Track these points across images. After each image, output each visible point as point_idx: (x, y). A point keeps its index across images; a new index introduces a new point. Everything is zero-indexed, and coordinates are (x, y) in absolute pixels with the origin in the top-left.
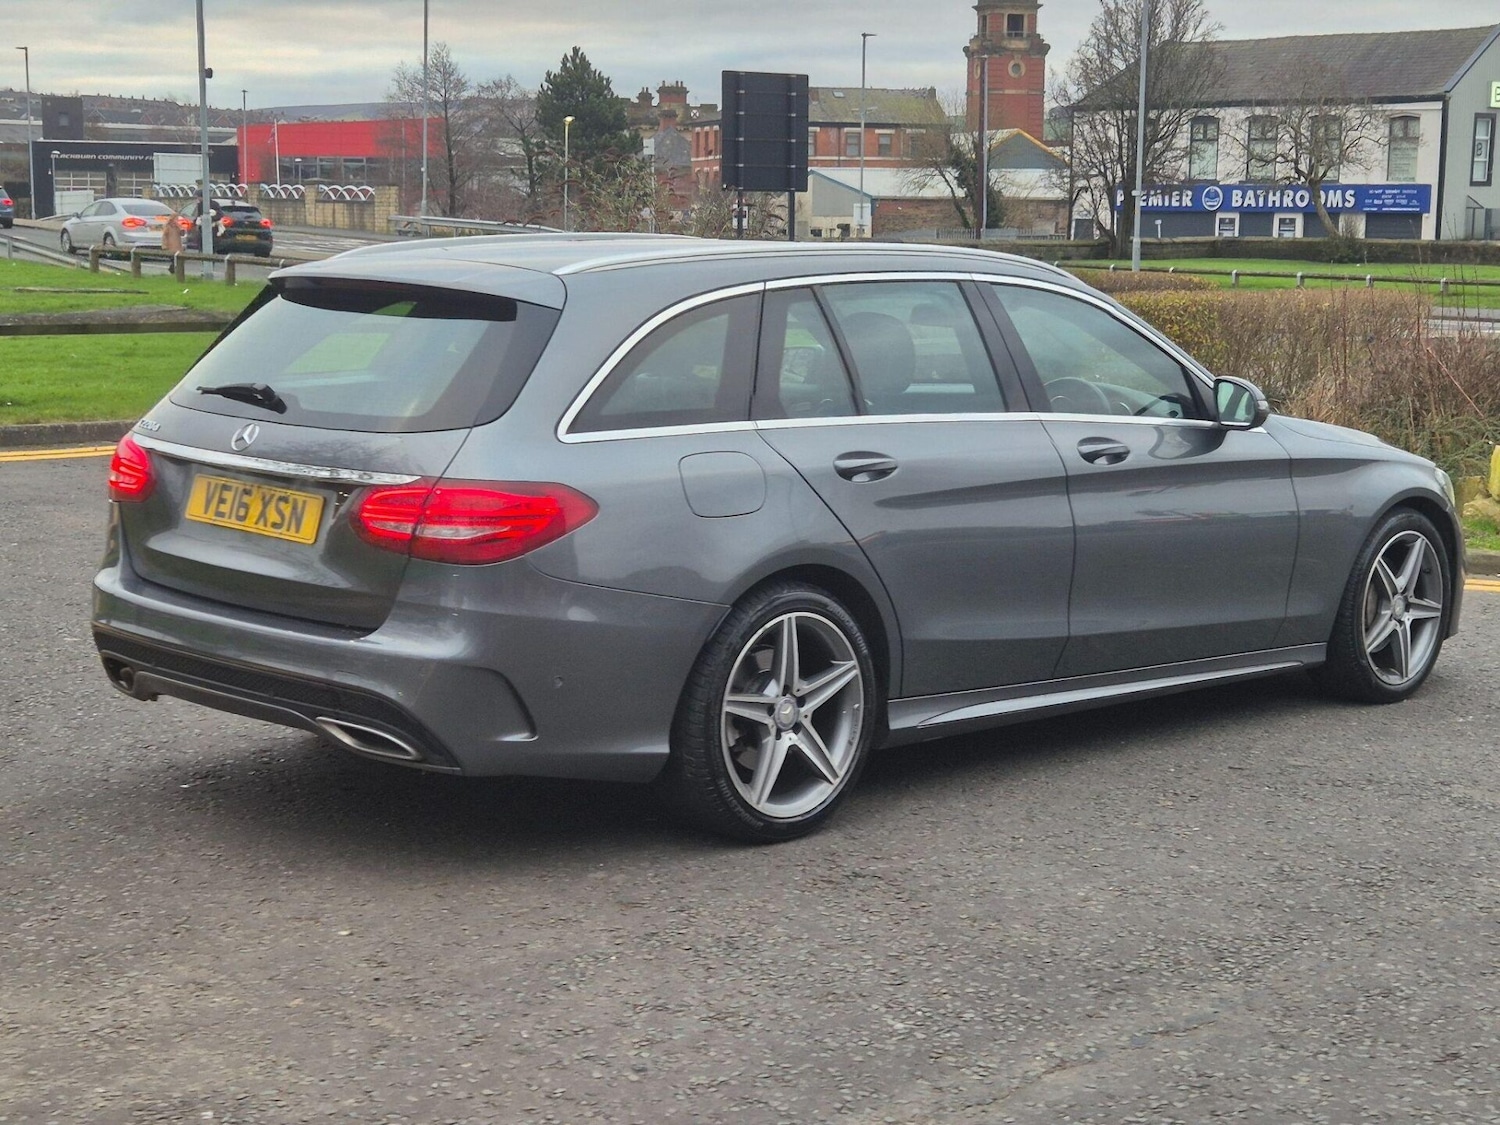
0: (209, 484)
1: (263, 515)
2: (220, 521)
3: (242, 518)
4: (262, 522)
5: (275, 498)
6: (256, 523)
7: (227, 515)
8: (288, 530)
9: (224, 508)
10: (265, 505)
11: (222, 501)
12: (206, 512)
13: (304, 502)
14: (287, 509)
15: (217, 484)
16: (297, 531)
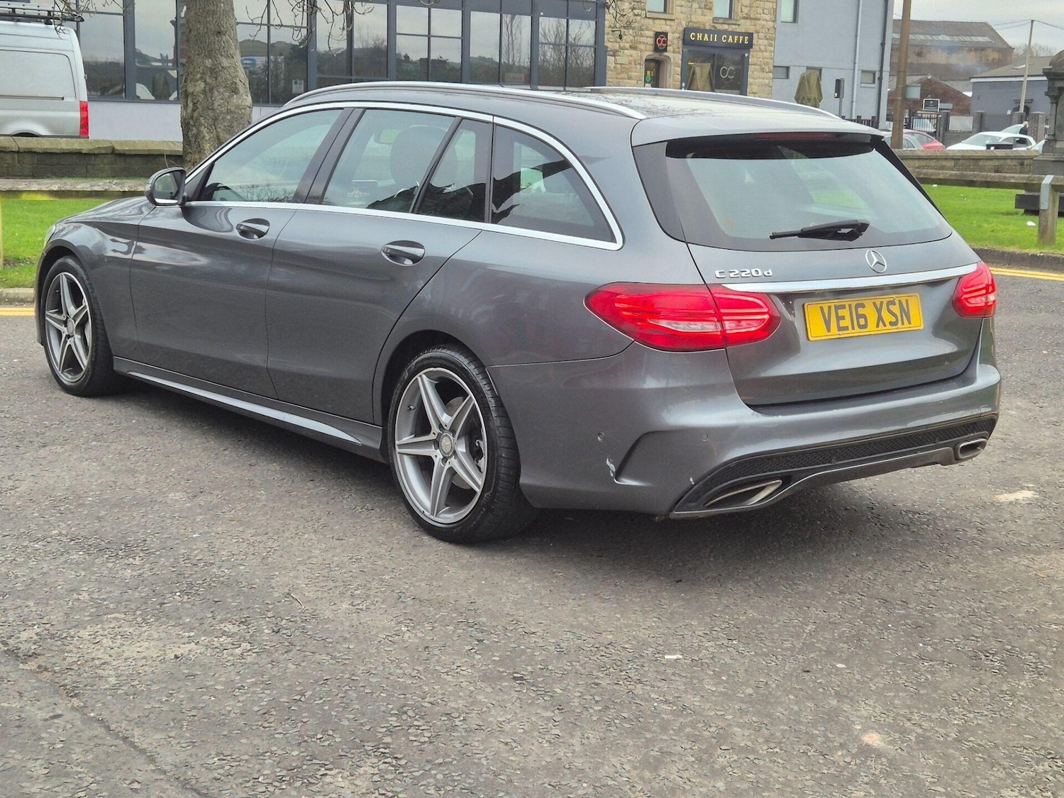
0: (822, 308)
1: (880, 319)
2: (844, 334)
3: (865, 326)
4: (881, 323)
5: (884, 306)
6: (878, 326)
7: (850, 327)
8: (903, 324)
9: (846, 323)
10: (879, 311)
11: (839, 318)
12: (829, 330)
13: (907, 300)
14: (896, 309)
15: (830, 307)
16: (910, 323)
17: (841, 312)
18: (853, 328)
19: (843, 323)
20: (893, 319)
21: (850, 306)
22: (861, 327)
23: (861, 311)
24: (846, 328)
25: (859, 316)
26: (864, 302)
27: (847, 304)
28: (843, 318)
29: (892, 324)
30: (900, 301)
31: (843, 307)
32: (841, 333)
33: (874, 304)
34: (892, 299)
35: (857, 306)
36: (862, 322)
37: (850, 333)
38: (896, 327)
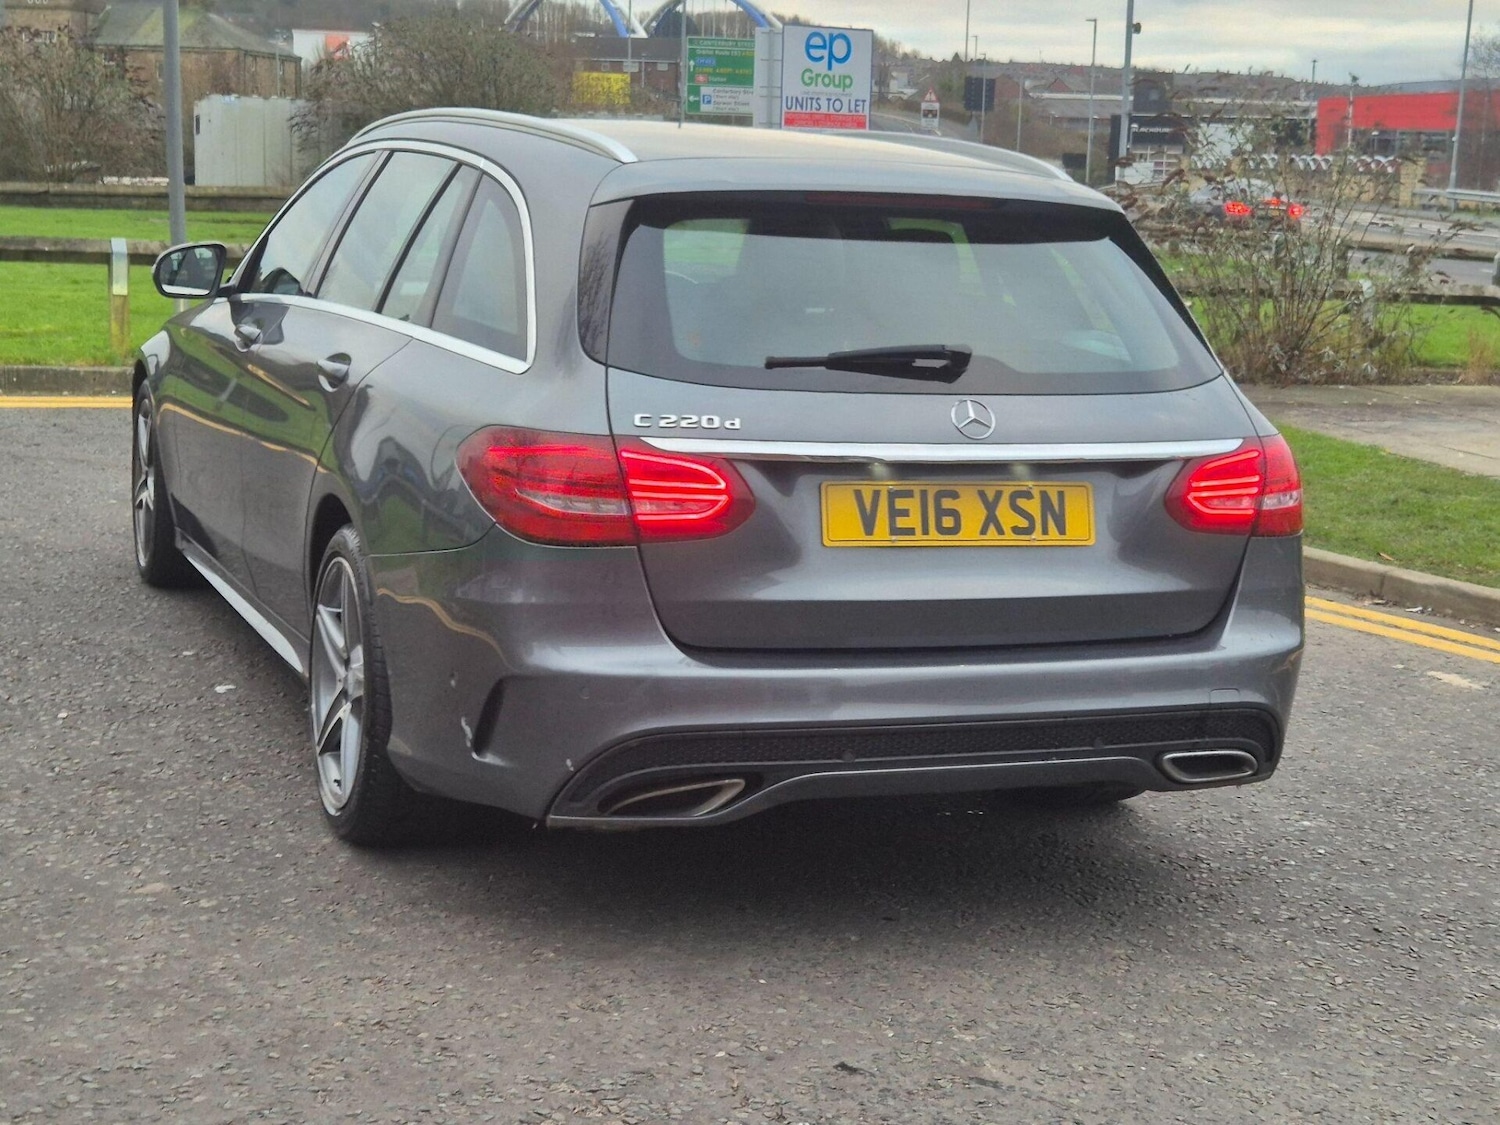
0: (858, 492)
1: (992, 519)
2: (903, 540)
3: (955, 530)
4: (992, 528)
6: (984, 531)
7: (919, 530)
8: (1045, 531)
9: (909, 522)
10: (991, 507)
11: (896, 513)
13: (1061, 495)
14: (1033, 507)
15: (877, 494)
16: (1062, 531)
17: (900, 504)
18: (925, 531)
19: (901, 522)
20: (1023, 523)
21: (924, 494)
22: (941, 530)
23: (947, 503)
24: (910, 531)
25: (941, 513)
26: (956, 489)
27: (917, 490)
28: (905, 513)
29: (1016, 530)
30: (1044, 496)
31: (909, 494)
32: (894, 538)
33: (982, 494)
34: (1025, 489)
35: (939, 496)
36: (948, 522)
37: (919, 539)
38: (1027, 537)
